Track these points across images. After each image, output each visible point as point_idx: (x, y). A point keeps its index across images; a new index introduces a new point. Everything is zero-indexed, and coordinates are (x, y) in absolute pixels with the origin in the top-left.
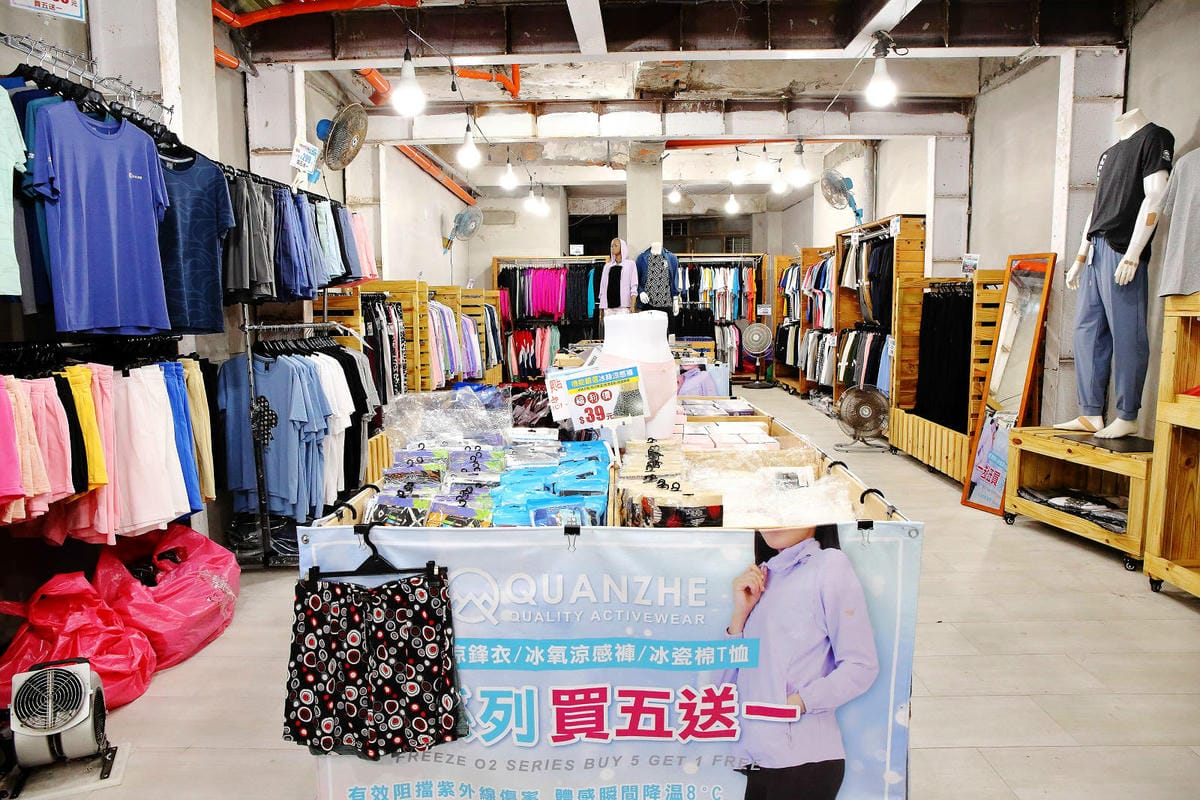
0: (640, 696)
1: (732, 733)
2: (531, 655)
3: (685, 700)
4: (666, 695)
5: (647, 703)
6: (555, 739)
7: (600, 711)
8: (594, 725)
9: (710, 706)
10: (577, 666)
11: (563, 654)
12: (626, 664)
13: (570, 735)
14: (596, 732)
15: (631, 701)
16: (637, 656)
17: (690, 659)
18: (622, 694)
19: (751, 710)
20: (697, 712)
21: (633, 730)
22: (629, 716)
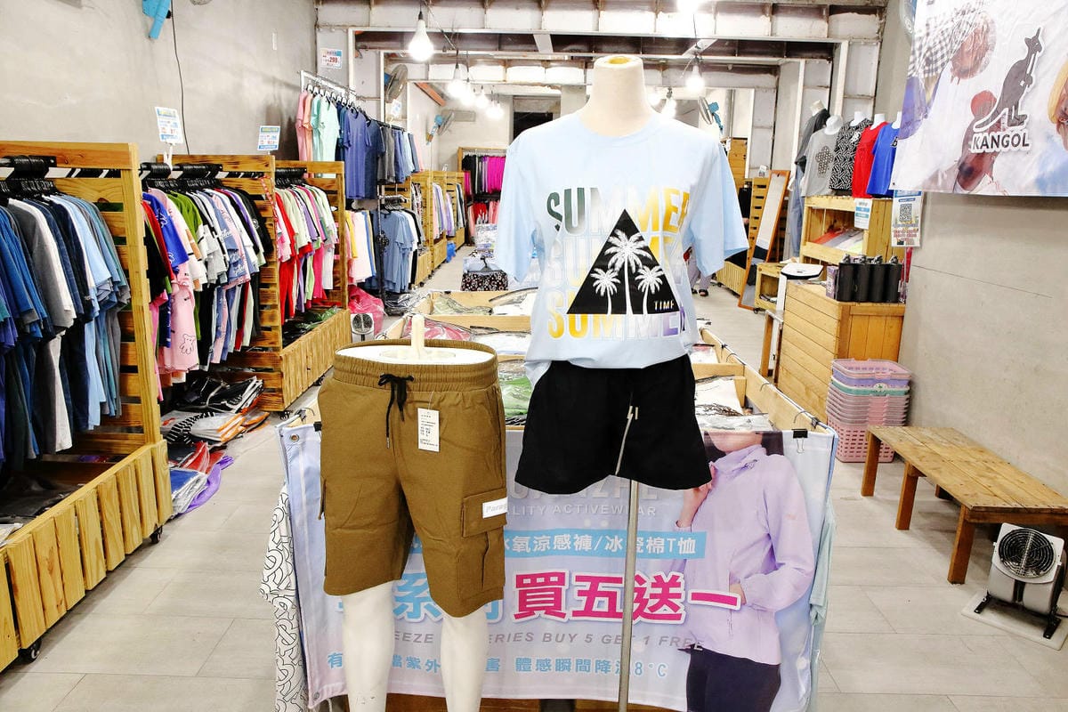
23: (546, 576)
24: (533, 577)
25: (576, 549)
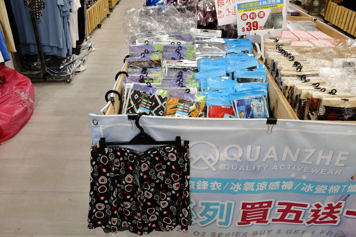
0: (289, 205)
1: (335, 222)
2: (234, 186)
3: (315, 208)
4: (306, 206)
5: (293, 208)
6: (239, 224)
7: (266, 212)
8: (261, 218)
9: (328, 211)
10: (259, 192)
11: (253, 186)
12: (286, 190)
13: (248, 222)
14: (262, 220)
15: (284, 207)
16: (293, 188)
17: (325, 191)
18: (280, 204)
19: (349, 213)
20: (320, 213)
21: (282, 219)
22: (281, 213)
23: (261, 203)
24: (253, 205)
25: (282, 189)
